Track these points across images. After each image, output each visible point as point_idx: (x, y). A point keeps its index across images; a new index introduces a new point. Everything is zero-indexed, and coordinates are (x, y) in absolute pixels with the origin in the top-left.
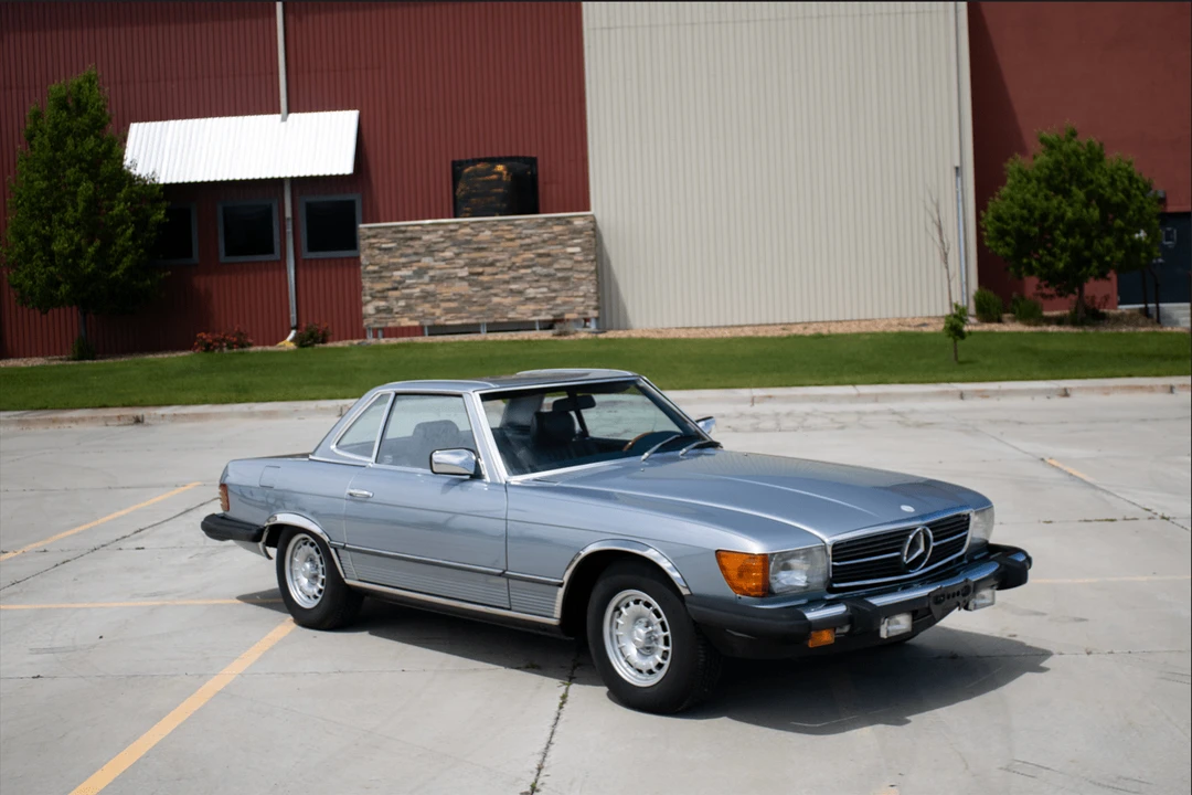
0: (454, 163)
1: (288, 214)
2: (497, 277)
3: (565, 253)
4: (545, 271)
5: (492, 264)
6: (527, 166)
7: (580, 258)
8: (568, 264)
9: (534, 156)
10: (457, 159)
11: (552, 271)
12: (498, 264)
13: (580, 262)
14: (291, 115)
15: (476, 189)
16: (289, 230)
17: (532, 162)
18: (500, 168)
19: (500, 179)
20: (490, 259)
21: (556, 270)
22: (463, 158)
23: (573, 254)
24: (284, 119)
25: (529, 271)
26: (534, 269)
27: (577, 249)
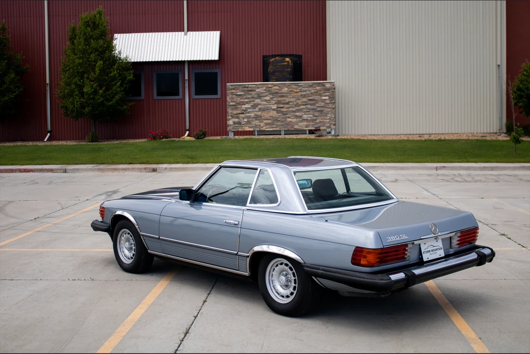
0: (263, 56)
1: (187, 78)
2: (289, 109)
3: (322, 99)
4: (312, 107)
5: (288, 103)
6: (297, 59)
7: (328, 102)
8: (323, 104)
9: (300, 54)
10: (265, 54)
11: (315, 107)
12: (290, 103)
13: (328, 103)
14: (189, 32)
15: (278, 68)
16: (187, 85)
17: (300, 57)
18: (287, 59)
19: (288, 65)
20: (287, 101)
21: (317, 107)
22: (268, 54)
23: (325, 99)
24: (186, 34)
25: (304, 107)
26: (307, 106)
27: (327, 98)
